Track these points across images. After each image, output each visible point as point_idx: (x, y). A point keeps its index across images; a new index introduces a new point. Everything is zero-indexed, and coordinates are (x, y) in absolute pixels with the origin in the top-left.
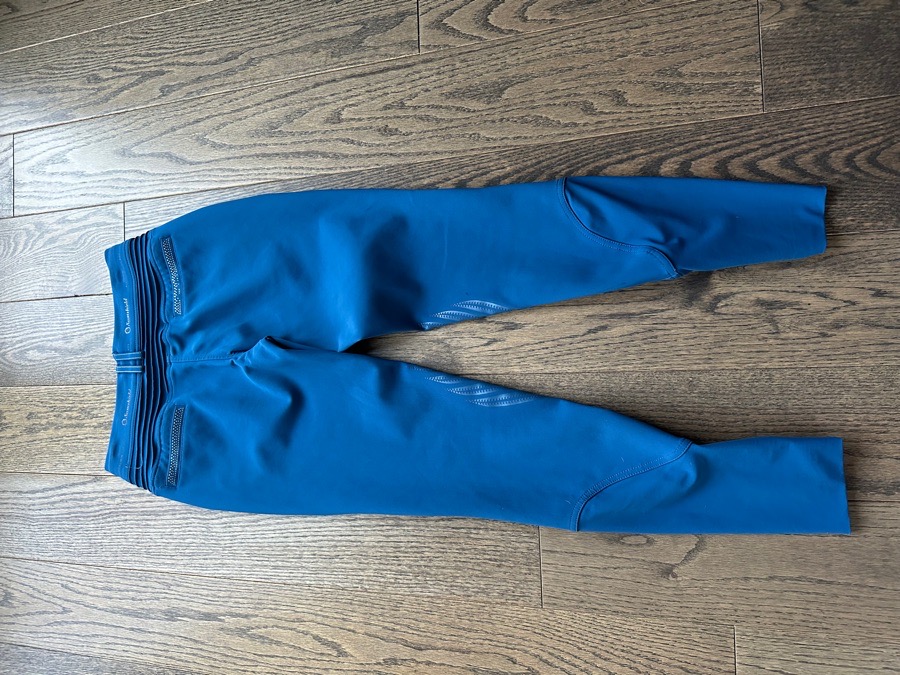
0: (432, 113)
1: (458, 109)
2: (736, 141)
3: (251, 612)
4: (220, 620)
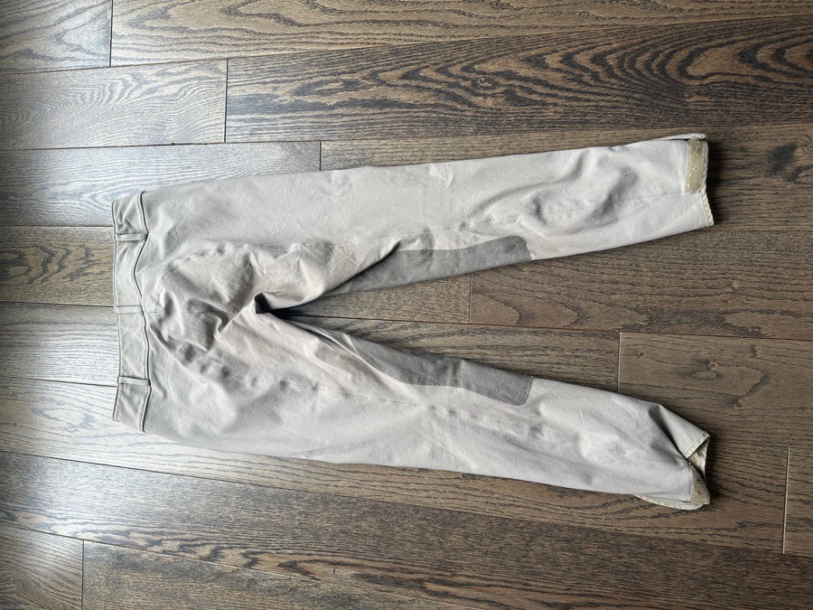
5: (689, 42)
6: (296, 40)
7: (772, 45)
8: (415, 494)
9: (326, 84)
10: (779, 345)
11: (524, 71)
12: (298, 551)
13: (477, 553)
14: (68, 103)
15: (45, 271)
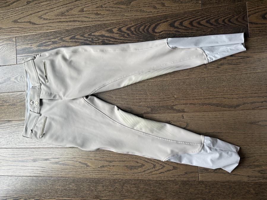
0: (111, 9)
1: (118, 8)
2: (194, 16)
5: (155, 21)
6: (36, 29)
7: (179, 21)
10: (190, 114)
11: (107, 34)
12: (51, 197)
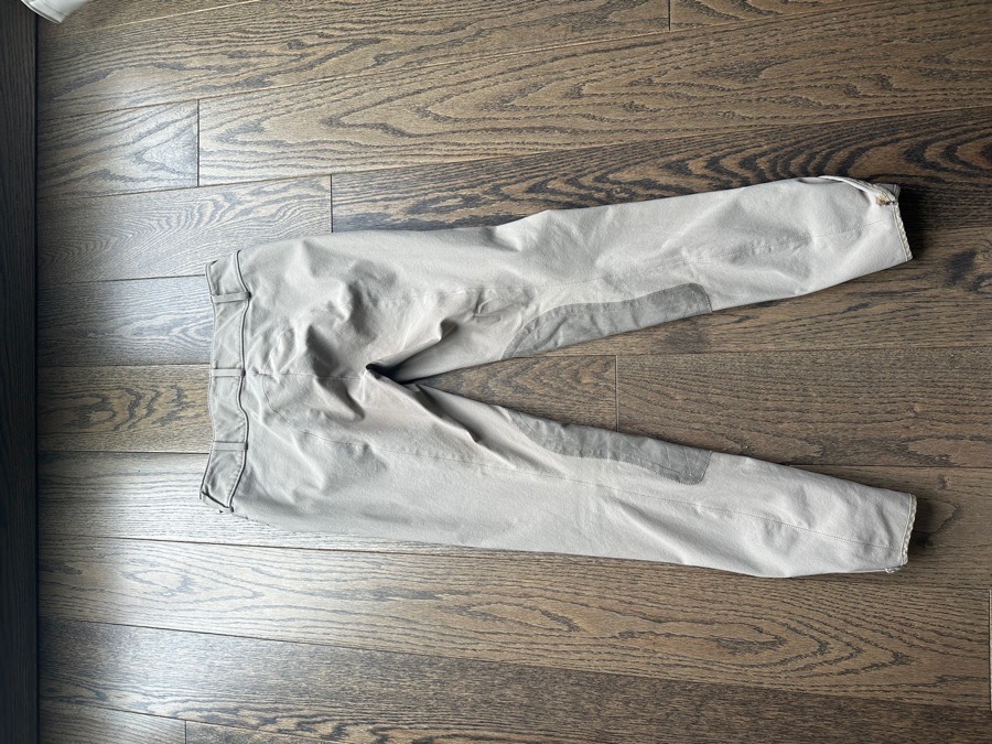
3: (473, 589)
4: (437, 598)
8: (566, 656)
9: (444, 201)
13: (639, 721)
14: (152, 228)
15: (132, 415)
